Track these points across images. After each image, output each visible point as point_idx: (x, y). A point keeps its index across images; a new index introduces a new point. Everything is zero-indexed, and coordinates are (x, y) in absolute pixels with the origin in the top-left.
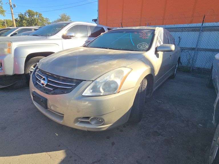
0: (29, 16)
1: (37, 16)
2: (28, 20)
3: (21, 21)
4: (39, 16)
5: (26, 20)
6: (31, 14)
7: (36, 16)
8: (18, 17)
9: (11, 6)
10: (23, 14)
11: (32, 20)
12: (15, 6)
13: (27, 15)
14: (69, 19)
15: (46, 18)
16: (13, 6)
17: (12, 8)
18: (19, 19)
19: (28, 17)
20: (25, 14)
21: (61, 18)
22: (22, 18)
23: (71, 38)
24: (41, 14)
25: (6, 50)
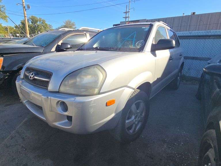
1: (40, 23)
6: (34, 20)
8: (20, 24)
9: (24, 7)
11: (35, 26)
12: (29, 7)
13: (30, 22)
14: (74, 25)
15: (49, 25)
16: (26, 8)
17: (26, 10)
21: (65, 25)
24: (45, 21)
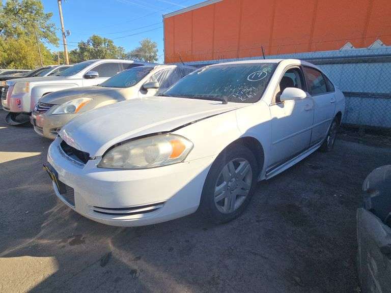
0: (94, 45)
1: (105, 45)
2: (92, 52)
3: (82, 53)
4: (108, 45)
5: (88, 51)
6: (96, 41)
7: (103, 45)
8: (77, 48)
9: (64, 34)
10: (86, 41)
11: (98, 50)
12: (68, 33)
13: (91, 44)
15: (120, 47)
16: (66, 34)
17: (65, 36)
18: (78, 50)
19: (91, 47)
20: (88, 42)
21: (141, 46)
22: (83, 48)
23: (94, 78)
24: (112, 42)
25: (24, 89)
